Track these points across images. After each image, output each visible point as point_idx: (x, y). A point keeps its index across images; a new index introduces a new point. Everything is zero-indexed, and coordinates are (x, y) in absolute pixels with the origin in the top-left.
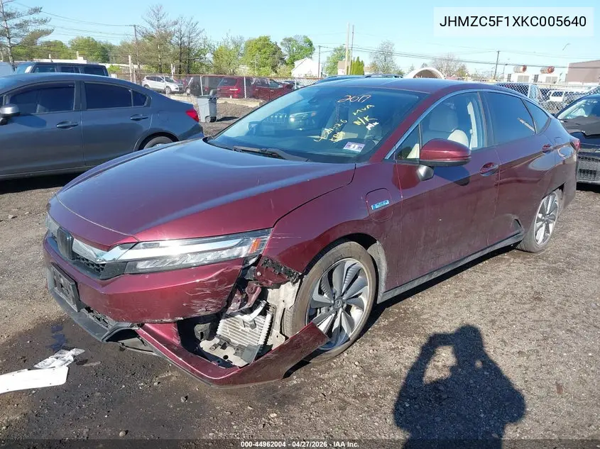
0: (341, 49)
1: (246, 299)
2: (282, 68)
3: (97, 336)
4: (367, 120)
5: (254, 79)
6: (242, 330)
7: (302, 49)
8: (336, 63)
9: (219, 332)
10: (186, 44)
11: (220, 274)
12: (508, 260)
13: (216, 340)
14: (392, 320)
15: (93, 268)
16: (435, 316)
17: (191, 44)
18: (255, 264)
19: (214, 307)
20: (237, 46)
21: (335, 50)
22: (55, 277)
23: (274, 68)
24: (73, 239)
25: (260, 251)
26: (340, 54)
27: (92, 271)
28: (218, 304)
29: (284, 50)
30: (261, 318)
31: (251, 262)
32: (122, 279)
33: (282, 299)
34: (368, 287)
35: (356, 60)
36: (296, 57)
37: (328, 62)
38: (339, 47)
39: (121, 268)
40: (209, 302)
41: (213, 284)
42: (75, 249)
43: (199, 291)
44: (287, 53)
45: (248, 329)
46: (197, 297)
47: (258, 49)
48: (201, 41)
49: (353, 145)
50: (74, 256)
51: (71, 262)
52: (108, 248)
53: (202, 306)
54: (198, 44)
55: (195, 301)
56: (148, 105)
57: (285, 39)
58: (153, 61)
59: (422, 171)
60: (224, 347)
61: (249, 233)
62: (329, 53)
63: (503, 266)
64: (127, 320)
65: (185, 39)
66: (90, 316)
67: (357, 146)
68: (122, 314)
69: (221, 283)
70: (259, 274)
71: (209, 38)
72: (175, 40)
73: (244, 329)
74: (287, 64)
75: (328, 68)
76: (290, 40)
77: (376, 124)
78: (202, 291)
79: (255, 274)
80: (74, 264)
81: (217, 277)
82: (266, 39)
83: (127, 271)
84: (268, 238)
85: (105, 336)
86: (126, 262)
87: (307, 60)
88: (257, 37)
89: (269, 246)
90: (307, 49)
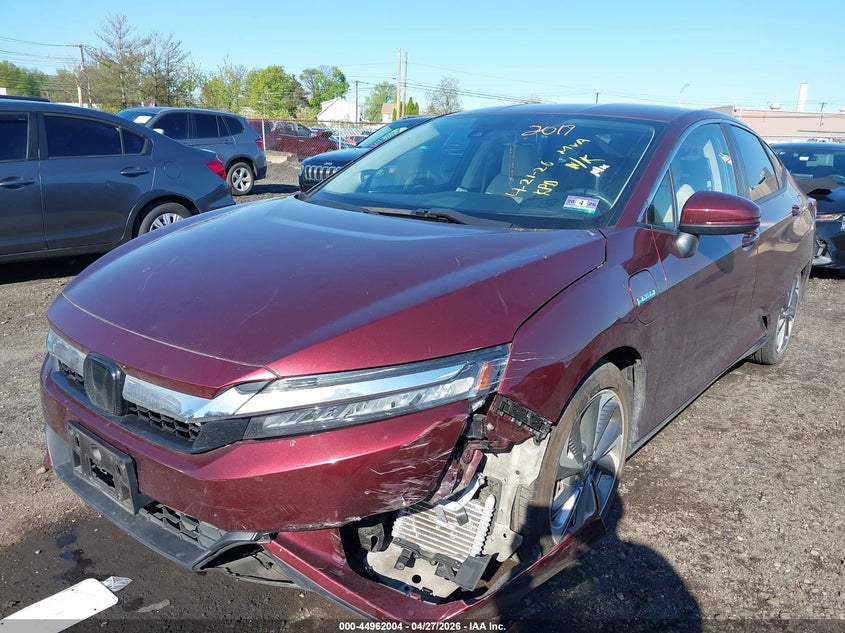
0: (385, 86)
1: (460, 476)
2: (303, 112)
3: (180, 558)
4: (588, 161)
5: (275, 125)
6: (442, 528)
7: (330, 86)
8: (379, 106)
9: (395, 534)
10: (163, 74)
11: (432, 431)
12: (743, 377)
13: (395, 550)
14: (631, 484)
15: (171, 430)
16: (688, 472)
17: (171, 74)
18: (480, 411)
19: (417, 493)
20: (236, 80)
21: (376, 88)
22: (78, 449)
23: (292, 110)
24: (123, 376)
25: (496, 385)
26: (385, 93)
27: (168, 437)
28: (424, 487)
29: (305, 86)
30: (476, 504)
31: (475, 406)
32: (241, 450)
33: (514, 469)
34: (622, 436)
35: (407, 101)
36: (323, 96)
37: (367, 104)
38: (382, 83)
39: (237, 428)
40: (411, 485)
41: (421, 451)
42: (127, 395)
43: (395, 466)
44: (309, 90)
45: (452, 526)
46: (389, 478)
47: (267, 84)
48: (185, 70)
49: (579, 201)
50: (127, 408)
51: (117, 420)
52: (213, 394)
53: (398, 493)
54: (180, 73)
55: (386, 485)
56: (148, 153)
57: (306, 71)
58: (112, 97)
59: (683, 241)
60: (411, 563)
61: (474, 354)
62: (369, 91)
63: (742, 388)
64: (250, 529)
65: (162, 66)
66: (153, 519)
67: (586, 202)
68: (241, 518)
69: (432, 448)
70: (490, 427)
71: (197, 67)
72: (145, 66)
73: (444, 525)
74: (311, 106)
75: (367, 112)
76: (311, 73)
77: (605, 167)
78: (401, 465)
79: (484, 429)
80: (125, 423)
81: (427, 437)
82: (278, 70)
83: (249, 435)
84: (506, 362)
85: (199, 559)
86: (248, 418)
87: (339, 101)
88: (265, 68)
89: (507, 376)
90: (337, 86)
